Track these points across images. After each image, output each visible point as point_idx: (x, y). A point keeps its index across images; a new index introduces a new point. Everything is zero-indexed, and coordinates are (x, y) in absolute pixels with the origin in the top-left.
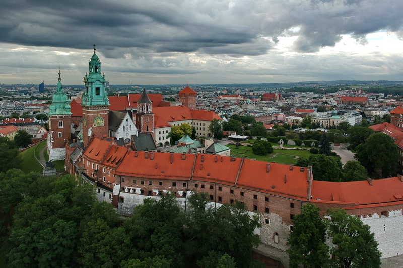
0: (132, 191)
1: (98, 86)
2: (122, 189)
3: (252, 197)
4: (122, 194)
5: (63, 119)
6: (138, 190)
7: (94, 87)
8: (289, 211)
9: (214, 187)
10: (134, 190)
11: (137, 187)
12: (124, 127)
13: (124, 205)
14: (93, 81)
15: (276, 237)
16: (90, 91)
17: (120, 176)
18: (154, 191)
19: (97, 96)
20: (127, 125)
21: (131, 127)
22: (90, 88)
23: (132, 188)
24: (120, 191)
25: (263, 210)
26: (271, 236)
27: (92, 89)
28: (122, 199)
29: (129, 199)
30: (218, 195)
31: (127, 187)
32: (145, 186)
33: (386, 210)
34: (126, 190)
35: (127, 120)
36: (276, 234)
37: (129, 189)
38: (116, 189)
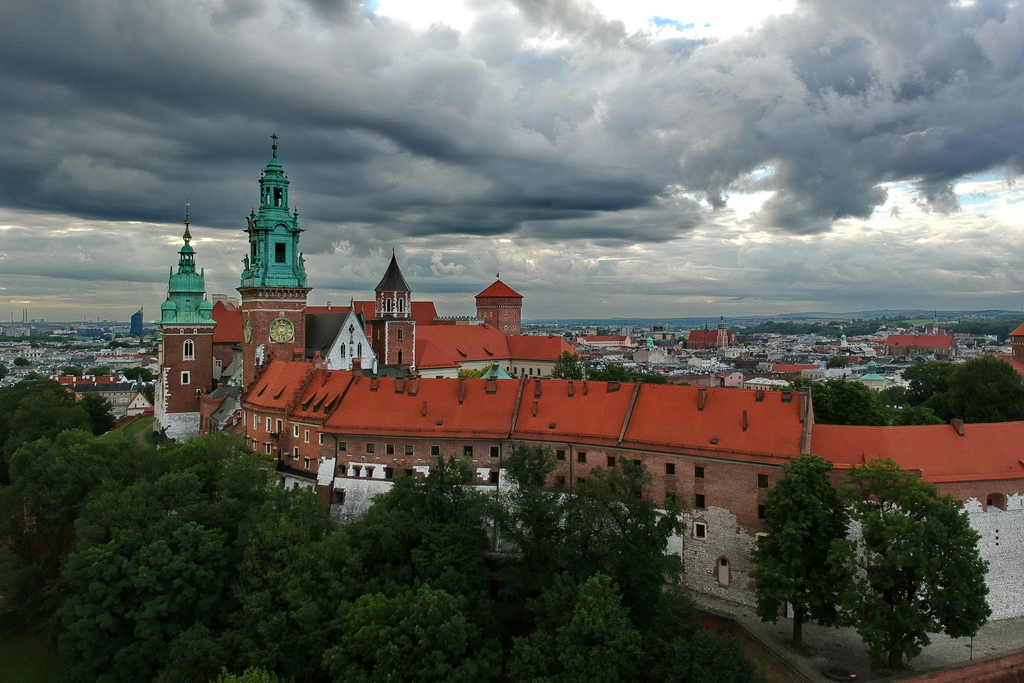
0: (363, 473)
1: (281, 240)
2: (341, 470)
3: (661, 471)
4: (340, 483)
5: (193, 338)
6: (379, 471)
7: (272, 240)
8: (755, 496)
9: (567, 455)
10: (370, 471)
11: (378, 462)
12: (343, 347)
13: (344, 510)
14: (270, 225)
15: (724, 570)
16: (262, 250)
17: (335, 437)
18: (419, 469)
19: (278, 264)
20: (352, 343)
21: (360, 347)
22: (262, 245)
23: (364, 465)
24: (335, 475)
25: (690, 500)
26: (711, 568)
27: (266, 245)
28: (340, 495)
29: (357, 494)
30: (576, 473)
31: (352, 464)
32: (397, 459)
33: (999, 491)
34: (351, 472)
35: (351, 329)
36: (724, 562)
37: (357, 470)
38: (326, 469)
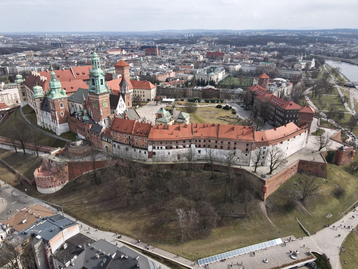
0: (160, 148)
1: (101, 78)
2: (154, 148)
3: (227, 143)
4: (154, 151)
6: (164, 147)
7: (99, 79)
8: (246, 147)
9: (206, 141)
10: (161, 148)
11: (163, 146)
13: (156, 156)
15: (238, 160)
17: (152, 141)
18: (173, 146)
19: (102, 85)
20: (121, 104)
23: (160, 146)
24: (153, 149)
25: (233, 148)
26: (236, 159)
28: (154, 153)
29: (159, 153)
30: (208, 144)
31: (157, 146)
32: (168, 145)
34: (157, 148)
35: (121, 101)
36: (238, 158)
37: (158, 148)
38: (150, 148)
